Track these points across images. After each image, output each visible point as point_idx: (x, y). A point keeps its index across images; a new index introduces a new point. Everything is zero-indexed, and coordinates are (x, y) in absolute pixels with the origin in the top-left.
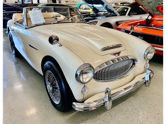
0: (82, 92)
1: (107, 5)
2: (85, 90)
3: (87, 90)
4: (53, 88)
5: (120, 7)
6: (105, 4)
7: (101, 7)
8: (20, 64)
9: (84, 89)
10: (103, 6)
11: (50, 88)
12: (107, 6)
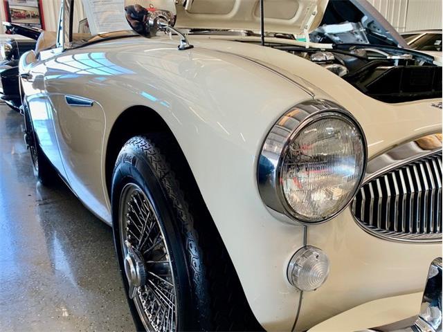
0: (292, 277)
1: (372, 22)
2: (307, 268)
3: (318, 268)
4: (149, 268)
5: (419, 34)
6: (364, 19)
7: (351, 32)
8: (52, 205)
9: (302, 263)
10: (358, 27)
11: (132, 269)
12: (372, 26)
